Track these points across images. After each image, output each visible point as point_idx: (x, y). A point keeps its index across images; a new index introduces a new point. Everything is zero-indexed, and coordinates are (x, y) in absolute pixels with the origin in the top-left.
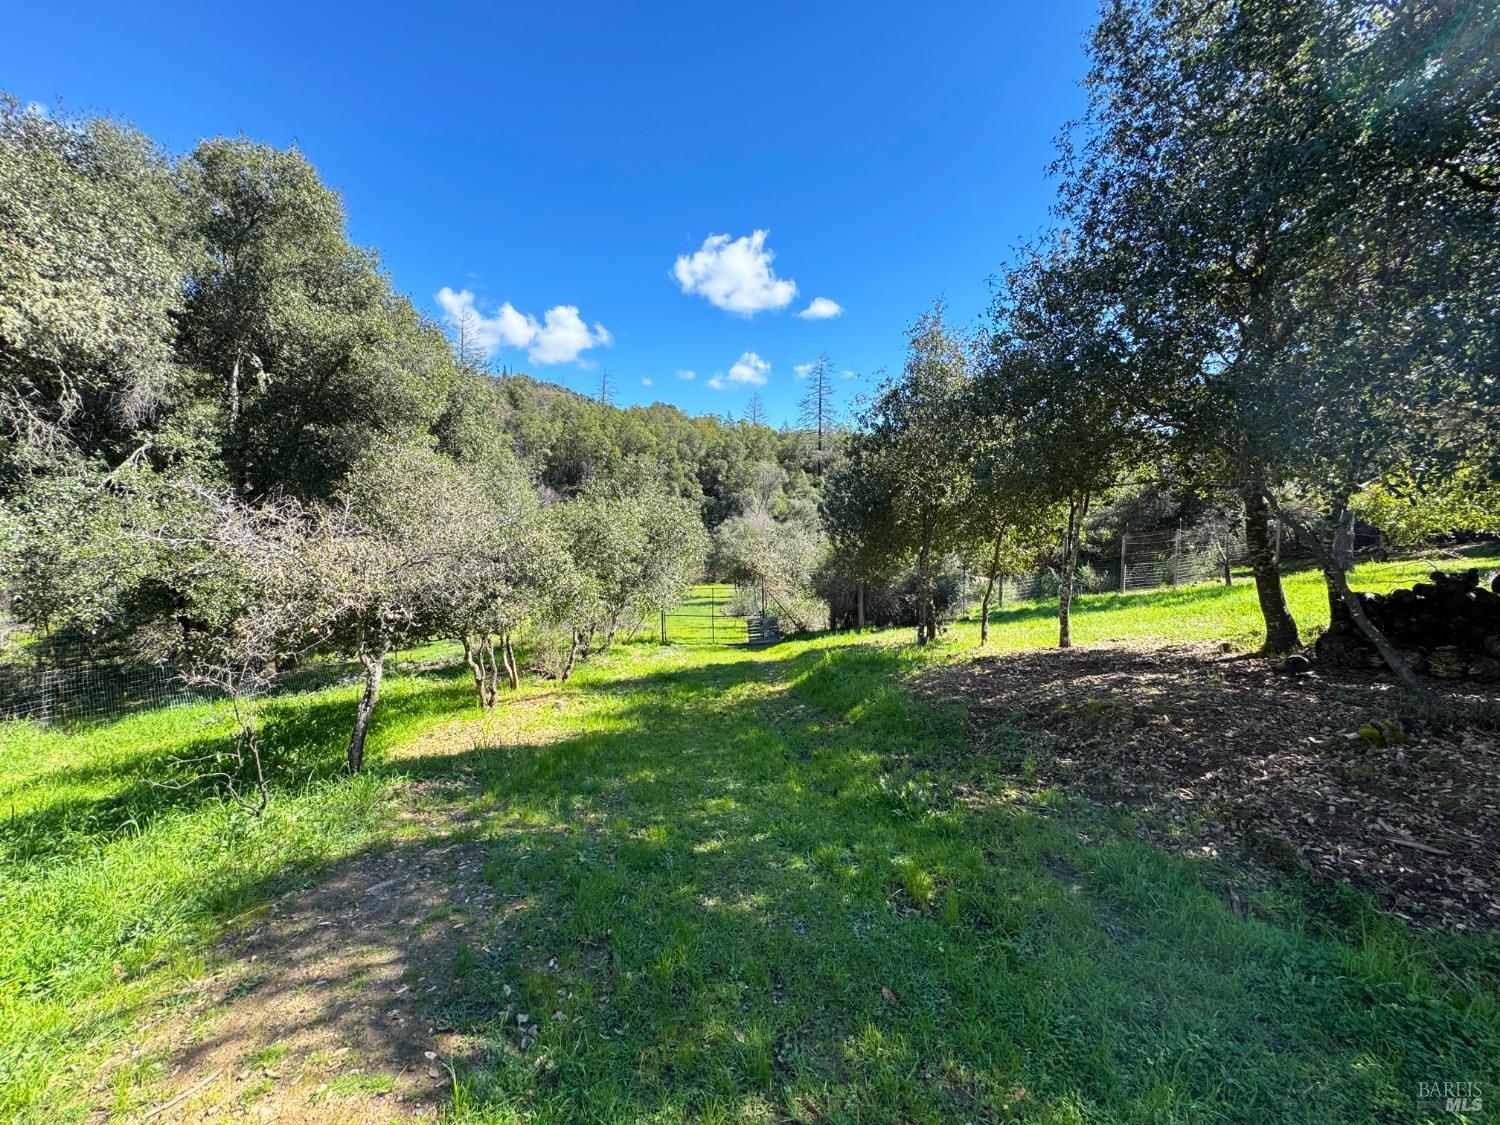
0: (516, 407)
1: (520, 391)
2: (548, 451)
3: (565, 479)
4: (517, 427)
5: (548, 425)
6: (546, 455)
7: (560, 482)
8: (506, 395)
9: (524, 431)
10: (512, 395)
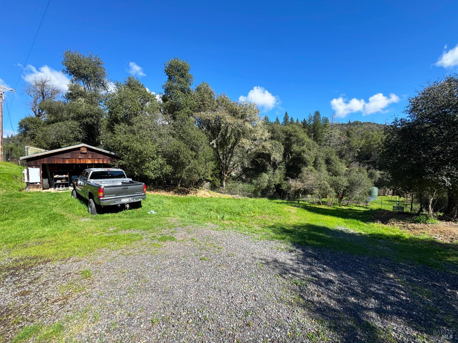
0: (349, 136)
1: (351, 131)
2: (359, 150)
3: (365, 158)
4: (348, 143)
5: (359, 141)
6: (358, 151)
7: (363, 159)
8: (346, 133)
9: (351, 144)
10: (348, 133)
